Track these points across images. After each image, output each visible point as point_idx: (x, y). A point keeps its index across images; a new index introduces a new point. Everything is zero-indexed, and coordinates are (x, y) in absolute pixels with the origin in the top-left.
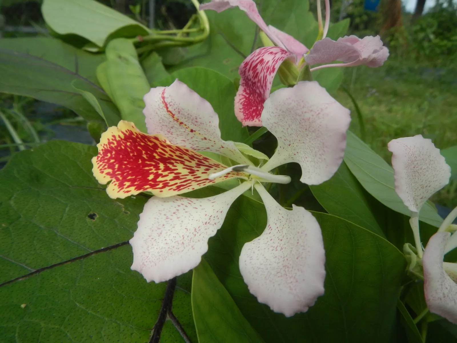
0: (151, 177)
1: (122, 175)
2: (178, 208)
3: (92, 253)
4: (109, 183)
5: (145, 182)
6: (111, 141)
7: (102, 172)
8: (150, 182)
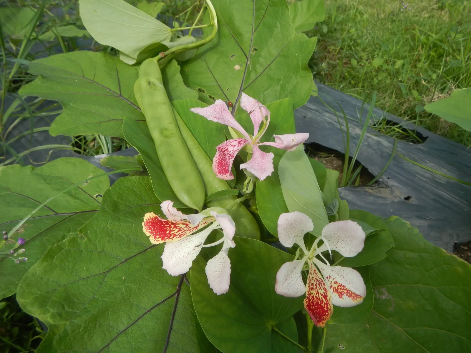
0: (168, 232)
1: (155, 232)
2: (181, 243)
3: (148, 249)
4: (150, 236)
5: (165, 235)
6: (149, 219)
7: (147, 231)
8: (168, 235)
